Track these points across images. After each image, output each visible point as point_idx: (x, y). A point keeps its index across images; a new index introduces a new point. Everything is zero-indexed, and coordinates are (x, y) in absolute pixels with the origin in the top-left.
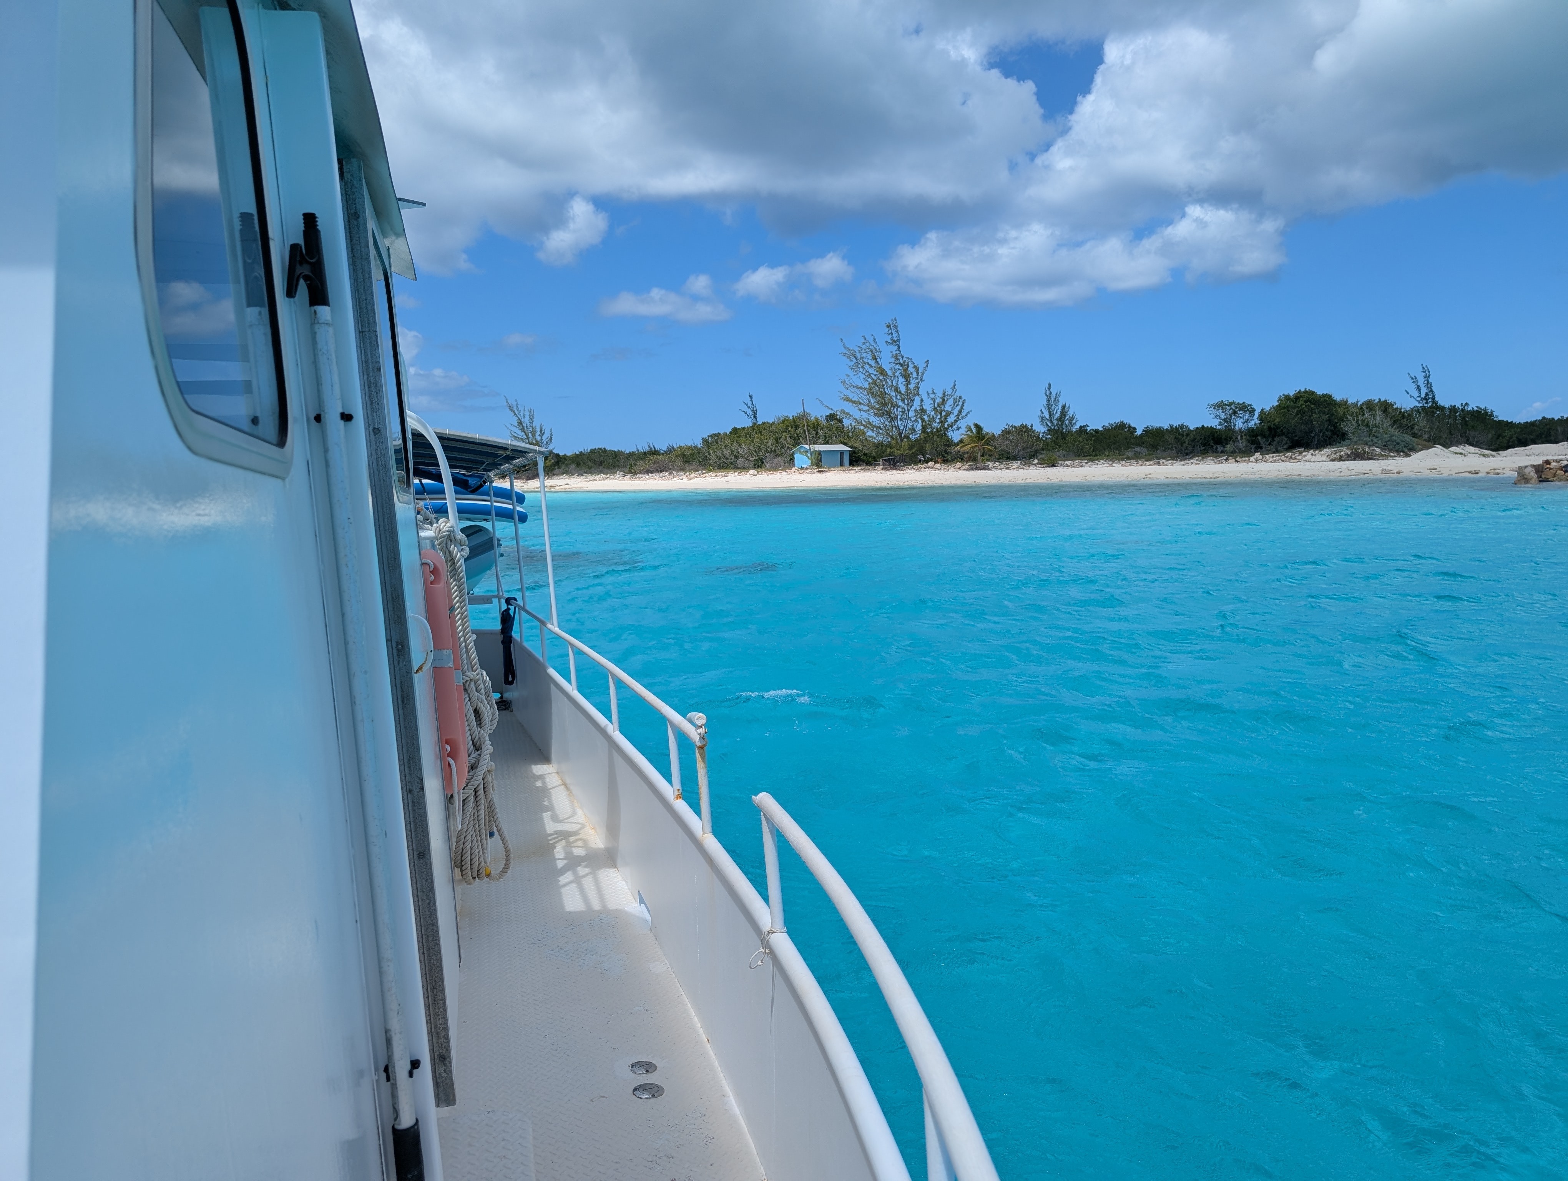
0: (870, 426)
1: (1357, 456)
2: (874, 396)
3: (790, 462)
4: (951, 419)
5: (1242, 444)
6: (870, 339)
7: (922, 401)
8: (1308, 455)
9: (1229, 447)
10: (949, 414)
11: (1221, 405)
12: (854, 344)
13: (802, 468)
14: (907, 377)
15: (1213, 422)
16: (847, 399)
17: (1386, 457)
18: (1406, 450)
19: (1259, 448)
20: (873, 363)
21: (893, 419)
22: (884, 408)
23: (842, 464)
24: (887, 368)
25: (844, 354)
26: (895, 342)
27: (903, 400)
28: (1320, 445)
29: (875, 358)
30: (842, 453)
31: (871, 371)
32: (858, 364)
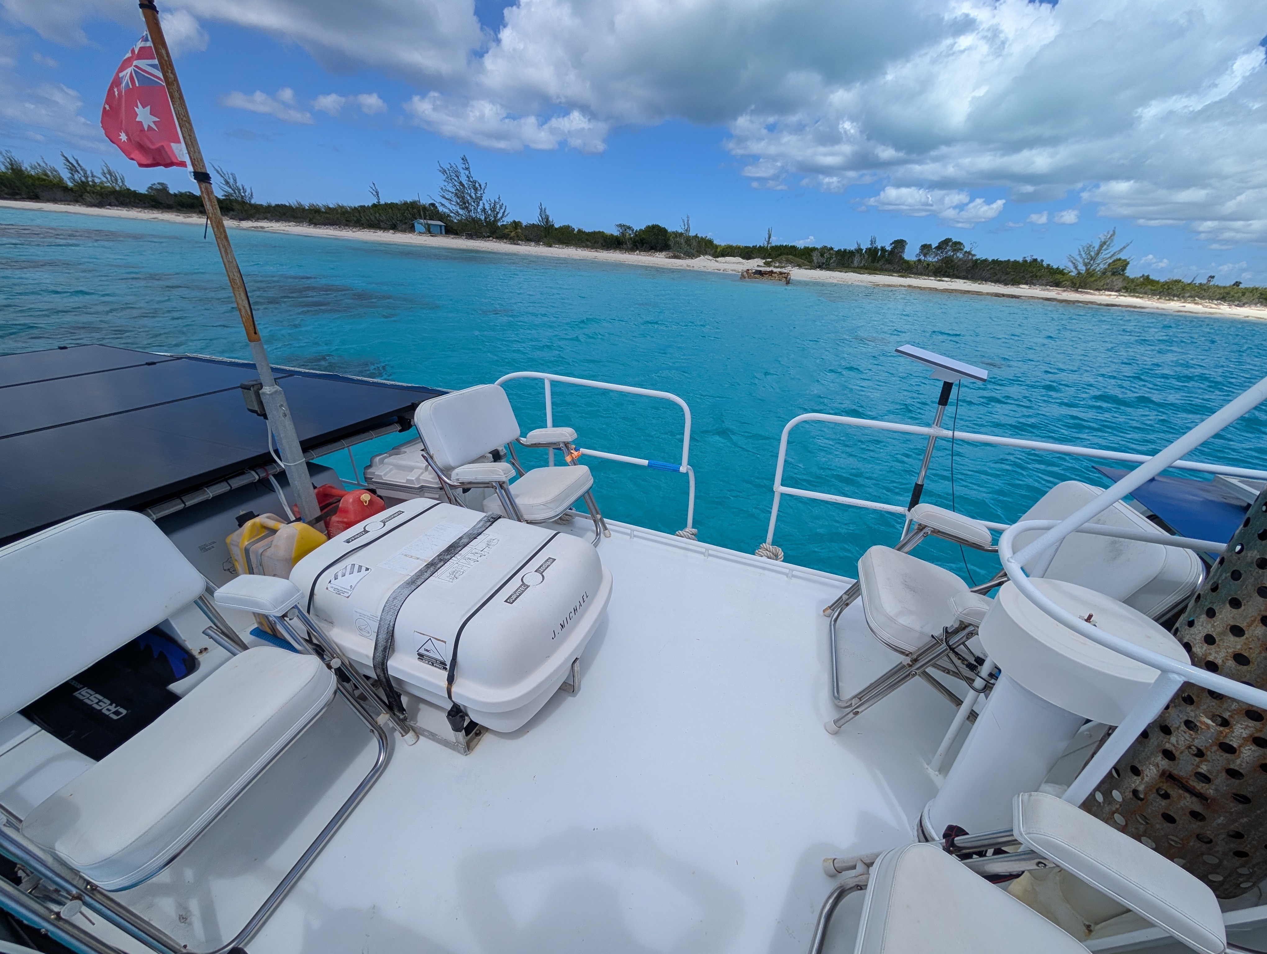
0: (457, 213)
1: (675, 257)
2: (458, 197)
3: (412, 229)
4: (499, 216)
5: (629, 245)
6: (454, 166)
7: (484, 204)
8: (657, 254)
9: (625, 246)
10: (498, 213)
11: (620, 226)
12: (446, 166)
13: (420, 233)
14: (476, 189)
15: (616, 232)
16: (444, 197)
17: (686, 259)
18: (691, 256)
19: (637, 249)
20: (456, 178)
21: (469, 211)
22: (464, 204)
23: (441, 233)
24: (465, 183)
25: (440, 171)
26: (467, 169)
27: (474, 202)
28: (661, 250)
29: (458, 177)
30: (441, 226)
31: (456, 183)
32: (449, 179)
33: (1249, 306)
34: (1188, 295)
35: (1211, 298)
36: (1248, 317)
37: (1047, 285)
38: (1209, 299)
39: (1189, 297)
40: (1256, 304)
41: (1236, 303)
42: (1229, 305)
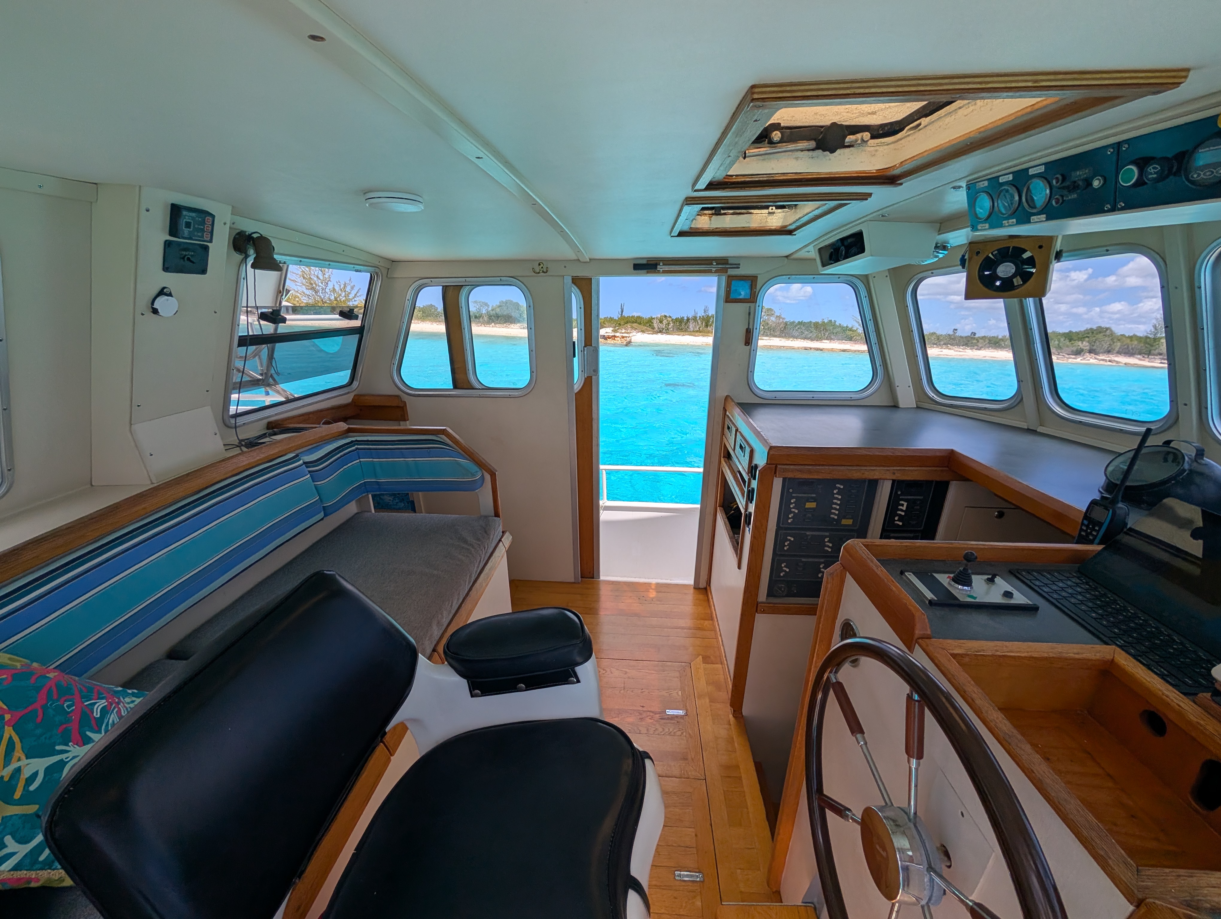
4: (351, 296)
7: (334, 285)
21: (317, 292)
33: (985, 349)
34: (942, 343)
35: (958, 345)
36: (985, 357)
37: (842, 340)
38: (957, 345)
39: (944, 344)
40: (988, 347)
41: (976, 347)
42: (971, 349)
